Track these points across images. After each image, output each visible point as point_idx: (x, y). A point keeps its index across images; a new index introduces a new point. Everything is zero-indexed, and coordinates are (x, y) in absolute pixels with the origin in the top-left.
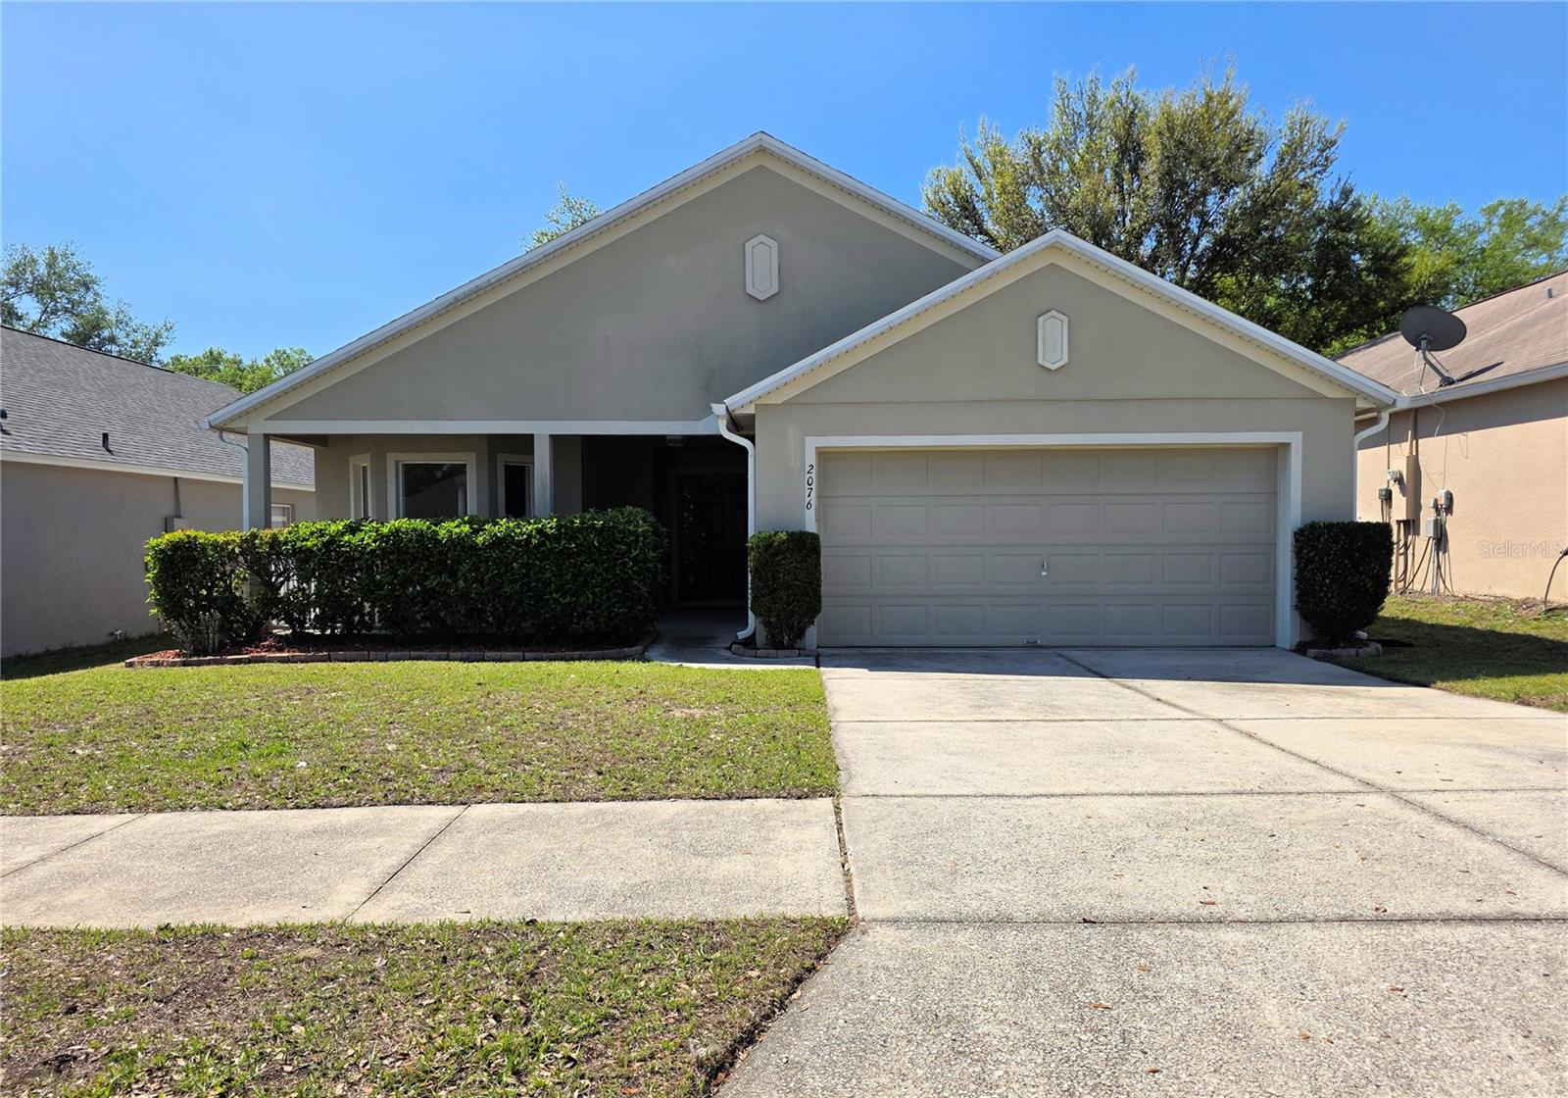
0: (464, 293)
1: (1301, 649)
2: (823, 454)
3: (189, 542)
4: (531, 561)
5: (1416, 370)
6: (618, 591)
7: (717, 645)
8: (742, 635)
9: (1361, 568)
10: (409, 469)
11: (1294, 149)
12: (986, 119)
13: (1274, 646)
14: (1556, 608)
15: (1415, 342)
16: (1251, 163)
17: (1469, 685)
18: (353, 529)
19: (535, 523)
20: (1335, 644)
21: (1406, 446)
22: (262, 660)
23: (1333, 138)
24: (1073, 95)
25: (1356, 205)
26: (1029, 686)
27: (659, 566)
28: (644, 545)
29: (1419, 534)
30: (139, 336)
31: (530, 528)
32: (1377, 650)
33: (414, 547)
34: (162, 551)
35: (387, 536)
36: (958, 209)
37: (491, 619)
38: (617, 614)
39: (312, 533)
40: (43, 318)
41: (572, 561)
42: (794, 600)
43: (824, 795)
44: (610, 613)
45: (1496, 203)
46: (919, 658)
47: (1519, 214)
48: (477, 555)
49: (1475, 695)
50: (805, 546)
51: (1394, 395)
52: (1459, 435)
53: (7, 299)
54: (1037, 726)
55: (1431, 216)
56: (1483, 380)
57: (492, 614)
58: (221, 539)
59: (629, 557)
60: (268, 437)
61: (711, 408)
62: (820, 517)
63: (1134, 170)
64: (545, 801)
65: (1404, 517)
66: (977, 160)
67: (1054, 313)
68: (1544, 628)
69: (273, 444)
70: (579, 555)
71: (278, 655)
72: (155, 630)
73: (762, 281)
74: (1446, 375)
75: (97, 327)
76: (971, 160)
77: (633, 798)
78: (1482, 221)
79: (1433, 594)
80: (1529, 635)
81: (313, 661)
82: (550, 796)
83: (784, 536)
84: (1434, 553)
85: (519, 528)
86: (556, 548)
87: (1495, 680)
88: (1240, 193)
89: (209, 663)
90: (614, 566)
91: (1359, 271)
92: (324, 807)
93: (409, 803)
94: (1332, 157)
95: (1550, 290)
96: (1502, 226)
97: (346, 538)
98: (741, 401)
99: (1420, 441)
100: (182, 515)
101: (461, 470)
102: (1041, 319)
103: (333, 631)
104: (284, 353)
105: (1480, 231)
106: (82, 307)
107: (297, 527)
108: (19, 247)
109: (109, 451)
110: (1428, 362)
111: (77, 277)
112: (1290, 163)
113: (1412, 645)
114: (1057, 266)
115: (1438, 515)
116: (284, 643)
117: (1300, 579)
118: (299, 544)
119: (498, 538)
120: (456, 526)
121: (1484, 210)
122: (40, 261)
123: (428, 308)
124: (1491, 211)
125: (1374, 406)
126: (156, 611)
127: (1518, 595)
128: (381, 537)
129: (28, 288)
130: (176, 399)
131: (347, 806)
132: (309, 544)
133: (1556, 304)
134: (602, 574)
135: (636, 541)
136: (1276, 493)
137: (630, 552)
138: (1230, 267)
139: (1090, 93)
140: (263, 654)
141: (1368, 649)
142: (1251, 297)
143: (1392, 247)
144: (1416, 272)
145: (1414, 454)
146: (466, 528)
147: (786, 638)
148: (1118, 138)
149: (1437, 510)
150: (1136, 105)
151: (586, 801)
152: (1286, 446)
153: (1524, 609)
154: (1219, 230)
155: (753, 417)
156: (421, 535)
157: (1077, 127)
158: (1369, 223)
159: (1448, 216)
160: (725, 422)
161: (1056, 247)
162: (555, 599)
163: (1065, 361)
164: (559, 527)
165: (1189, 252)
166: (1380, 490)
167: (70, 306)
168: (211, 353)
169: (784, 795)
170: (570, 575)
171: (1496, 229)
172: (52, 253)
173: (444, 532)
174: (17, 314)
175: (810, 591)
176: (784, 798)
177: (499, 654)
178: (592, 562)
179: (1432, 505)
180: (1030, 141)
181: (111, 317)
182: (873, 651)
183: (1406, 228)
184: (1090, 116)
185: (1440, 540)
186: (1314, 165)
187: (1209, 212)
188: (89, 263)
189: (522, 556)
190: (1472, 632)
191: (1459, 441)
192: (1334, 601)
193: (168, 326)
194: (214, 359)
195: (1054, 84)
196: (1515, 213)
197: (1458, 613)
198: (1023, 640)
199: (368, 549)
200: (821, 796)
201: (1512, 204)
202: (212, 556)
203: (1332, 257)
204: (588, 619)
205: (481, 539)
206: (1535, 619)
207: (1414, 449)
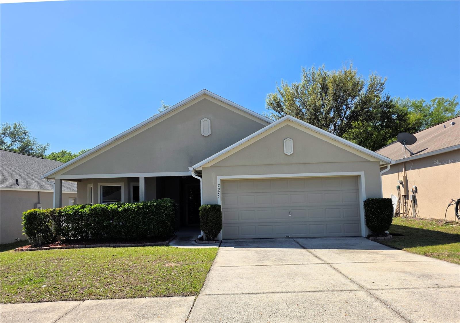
0: (119, 137)
1: (368, 237)
2: (223, 181)
3: (35, 213)
4: (135, 216)
5: (403, 152)
6: (161, 224)
7: (192, 240)
8: (199, 236)
9: (383, 212)
10: (104, 187)
11: (372, 86)
12: (283, 80)
13: (361, 236)
14: (448, 222)
15: (402, 143)
16: (359, 90)
17: (413, 249)
18: (83, 208)
19: (137, 204)
20: (378, 236)
21: (403, 173)
22: (53, 248)
23: (384, 82)
24: (308, 72)
25: (392, 101)
26: (280, 252)
27: (174, 216)
28: (169, 210)
29: (409, 199)
30: (39, 148)
31: (135, 206)
32: (391, 237)
33: (101, 212)
34: (27, 216)
35: (93, 209)
36: (276, 105)
37: (123, 234)
38: (161, 231)
39: (71, 209)
40: (12, 143)
41: (147, 215)
42: (213, 226)
43: (194, 295)
44: (158, 231)
45: (435, 98)
46: (251, 243)
47: (442, 101)
48: (119, 214)
49: (414, 253)
50: (216, 209)
51: (390, 160)
52: (417, 170)
53: (2, 138)
54: (273, 267)
55: (416, 103)
56: (422, 154)
57: (124, 232)
58: (45, 211)
59: (164, 214)
60: (61, 180)
61: (189, 169)
62: (223, 199)
63: (326, 93)
64: (108, 299)
65: (404, 194)
66: (281, 91)
67: (288, 139)
68: (443, 229)
69: (63, 182)
70: (149, 213)
71: (59, 246)
72: (23, 239)
73: (206, 130)
74: (412, 152)
75: (28, 145)
76: (279, 91)
77: (135, 297)
78: (432, 104)
79: (414, 217)
80: (438, 231)
81: (68, 248)
82: (110, 297)
83: (209, 206)
84: (414, 205)
85: (132, 206)
86: (142, 211)
87: (422, 247)
88: (358, 98)
89: (37, 250)
90: (160, 216)
91: (394, 120)
92: (41, 302)
93: (67, 300)
94: (384, 88)
95: (445, 126)
96: (437, 105)
97: (81, 210)
98: (198, 166)
99: (407, 171)
100: (40, 202)
101: (120, 188)
102: (285, 141)
103: (77, 238)
104: (84, 151)
105: (431, 107)
106: (24, 140)
107: (67, 207)
108: (6, 123)
109: (18, 185)
110: (406, 148)
111: (22, 131)
112: (371, 90)
113: (402, 235)
114: (289, 125)
115: (414, 194)
116: (63, 242)
117: (366, 216)
118: (67, 212)
119: (125, 209)
120: (114, 206)
121: (432, 101)
122: (12, 127)
123: (108, 141)
124: (434, 101)
125: (385, 163)
126: (24, 234)
127: (438, 218)
128: (91, 210)
129: (8, 135)
130: (44, 167)
131: (48, 301)
132: (70, 212)
133: (446, 130)
134: (156, 219)
135: (167, 209)
136: (358, 190)
137: (164, 212)
138: (356, 120)
139: (312, 72)
140: (54, 246)
141: (388, 237)
142: (363, 128)
143: (403, 113)
144: (411, 119)
145: (405, 175)
146: (116, 206)
147: (211, 237)
148: (321, 84)
149: (413, 192)
150: (325, 75)
151: (121, 298)
152: (360, 176)
153: (439, 222)
154: (353, 109)
155: (201, 171)
156: (103, 209)
157: (309, 81)
158: (396, 106)
159: (421, 102)
160: (193, 172)
161: (288, 120)
162: (142, 227)
163: (292, 152)
164: (143, 205)
165: (343, 115)
166: (397, 186)
167: (20, 140)
168: (63, 151)
169: (182, 295)
170: (147, 219)
171: (436, 106)
172: (15, 124)
173: (109, 208)
174: (4, 142)
175: (218, 223)
176: (181, 296)
177: (124, 244)
178: (153, 215)
179: (411, 191)
180: (295, 86)
181: (32, 142)
182: (238, 240)
183: (409, 107)
184: (313, 78)
185: (415, 201)
186: (378, 90)
187: (349, 104)
188: (26, 127)
189: (133, 214)
190: (422, 230)
191: (417, 171)
192: (376, 223)
193: (48, 144)
194: (64, 153)
195: (302, 70)
196: (441, 101)
197: (420, 224)
198: (284, 236)
199: (87, 213)
200: (193, 295)
201: (440, 99)
202: (41, 216)
203: (385, 116)
204: (152, 233)
205: (120, 209)
206: (442, 226)
207: (405, 174)
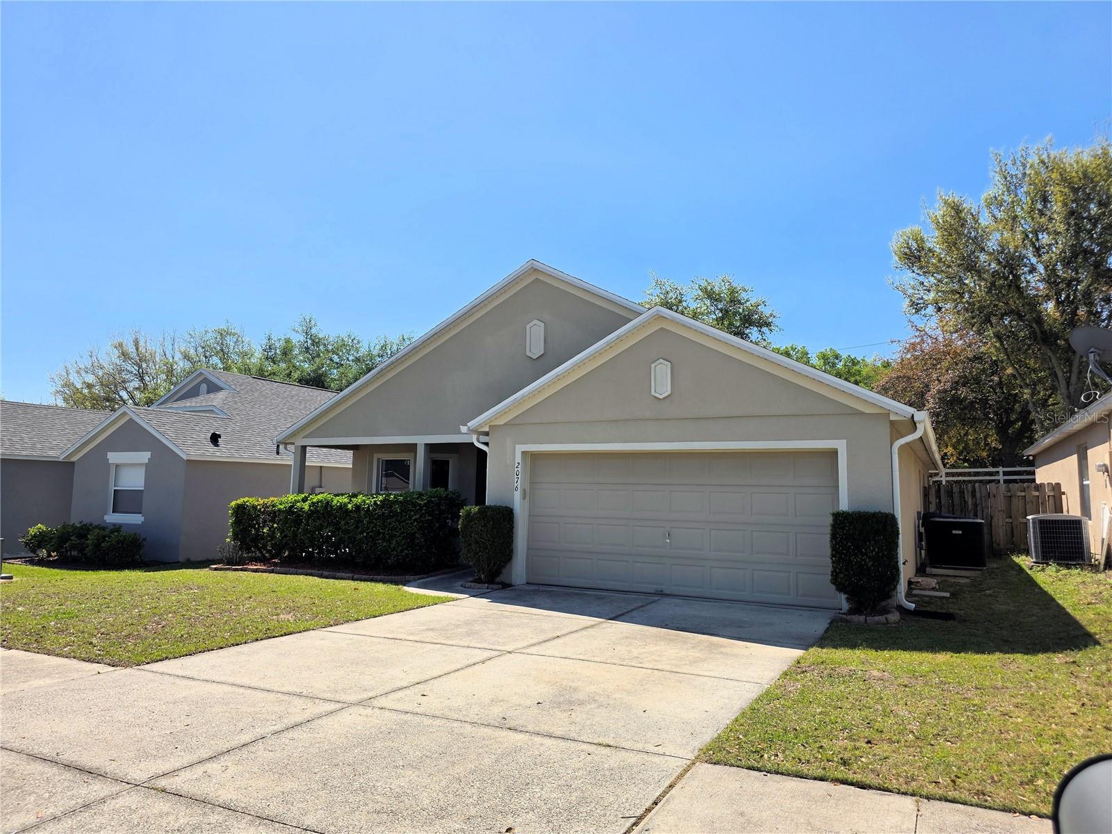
2: (526, 456)
10: (384, 462)
51: (912, 410)
60: (304, 447)
61: (460, 428)
62: (531, 495)
67: (661, 360)
73: (535, 346)
98: (480, 422)
100: (323, 486)
102: (653, 365)
113: (953, 619)
114: (665, 329)
147: (482, 576)
152: (835, 451)
155: (488, 433)
160: (474, 435)
163: (669, 392)
198: (654, 589)
